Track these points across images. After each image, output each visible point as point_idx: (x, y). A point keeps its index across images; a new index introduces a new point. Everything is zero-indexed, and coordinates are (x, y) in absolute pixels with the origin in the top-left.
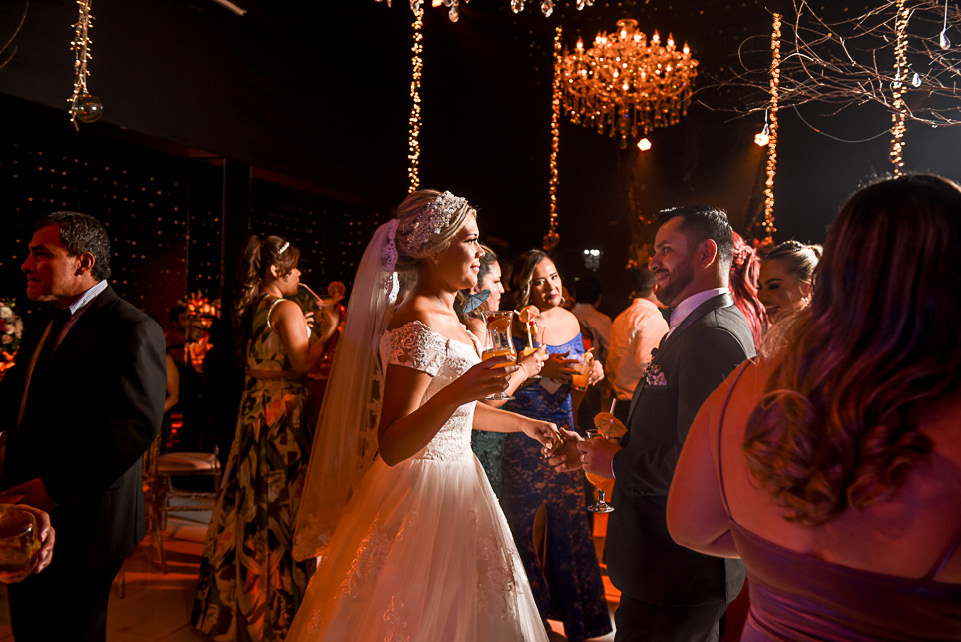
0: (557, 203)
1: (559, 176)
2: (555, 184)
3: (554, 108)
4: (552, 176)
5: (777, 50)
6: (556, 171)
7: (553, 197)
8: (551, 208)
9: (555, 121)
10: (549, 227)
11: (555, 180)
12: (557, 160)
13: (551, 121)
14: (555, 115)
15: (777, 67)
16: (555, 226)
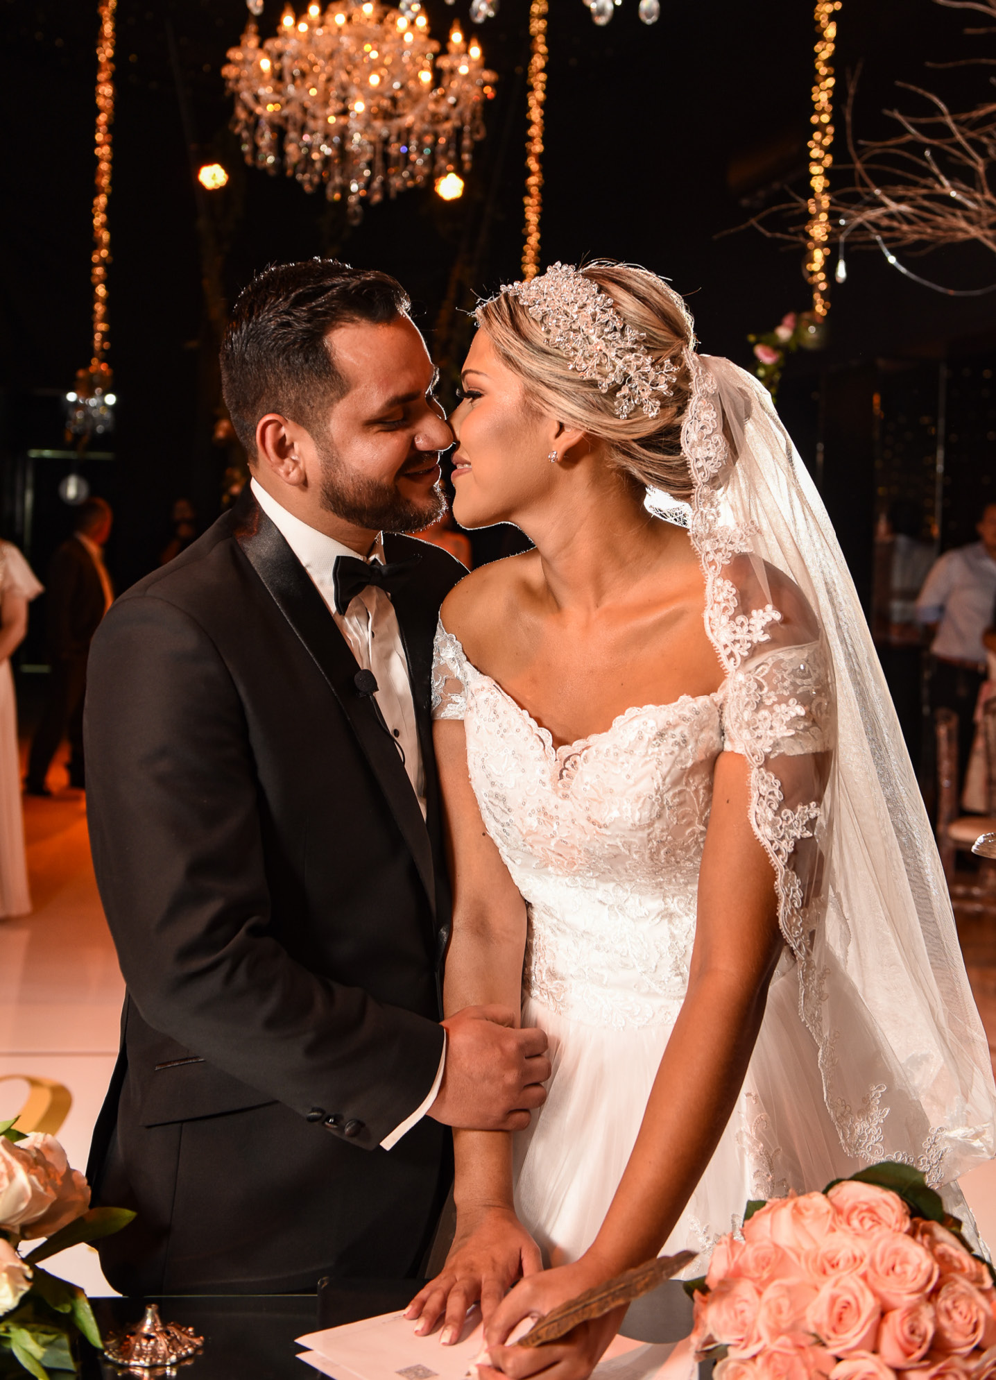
0: (108, 302)
1: (112, 246)
2: (103, 262)
3: (101, 102)
4: (95, 245)
5: (540, 39)
6: (105, 236)
7: (101, 290)
8: (93, 312)
9: (103, 128)
10: (90, 352)
11: (104, 253)
12: (108, 210)
13: (93, 128)
14: (102, 118)
15: (543, 70)
16: (102, 350)
